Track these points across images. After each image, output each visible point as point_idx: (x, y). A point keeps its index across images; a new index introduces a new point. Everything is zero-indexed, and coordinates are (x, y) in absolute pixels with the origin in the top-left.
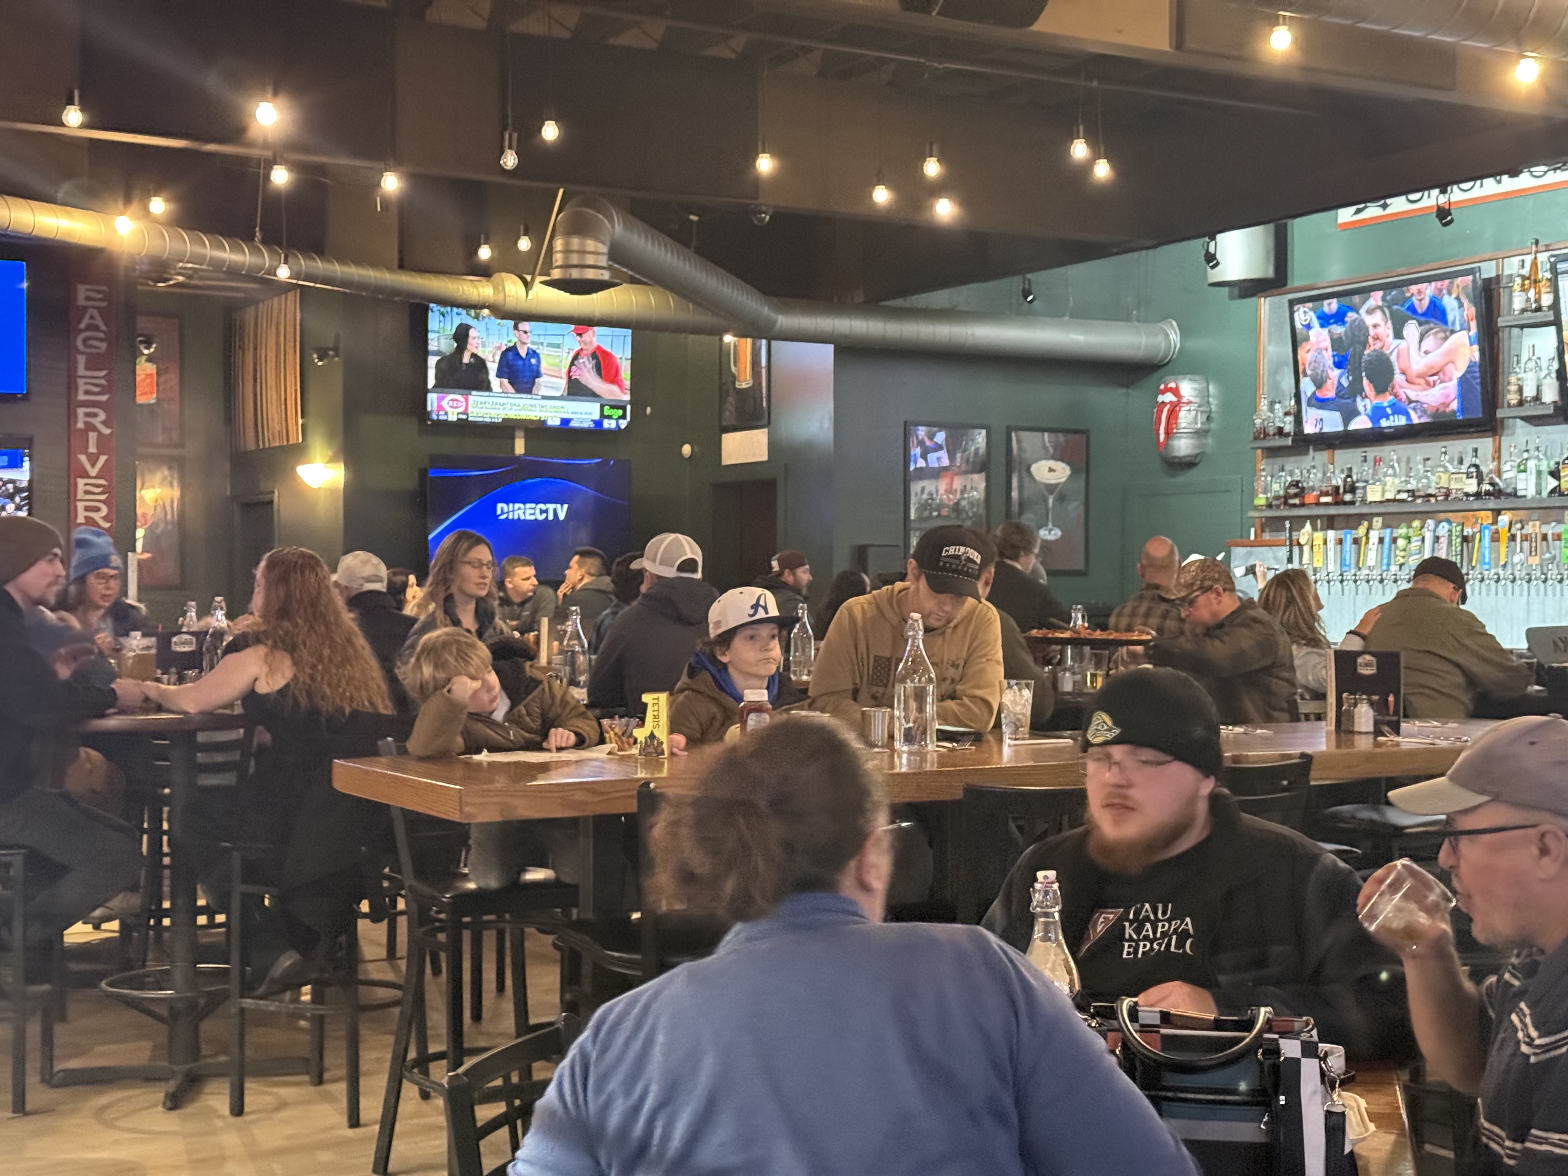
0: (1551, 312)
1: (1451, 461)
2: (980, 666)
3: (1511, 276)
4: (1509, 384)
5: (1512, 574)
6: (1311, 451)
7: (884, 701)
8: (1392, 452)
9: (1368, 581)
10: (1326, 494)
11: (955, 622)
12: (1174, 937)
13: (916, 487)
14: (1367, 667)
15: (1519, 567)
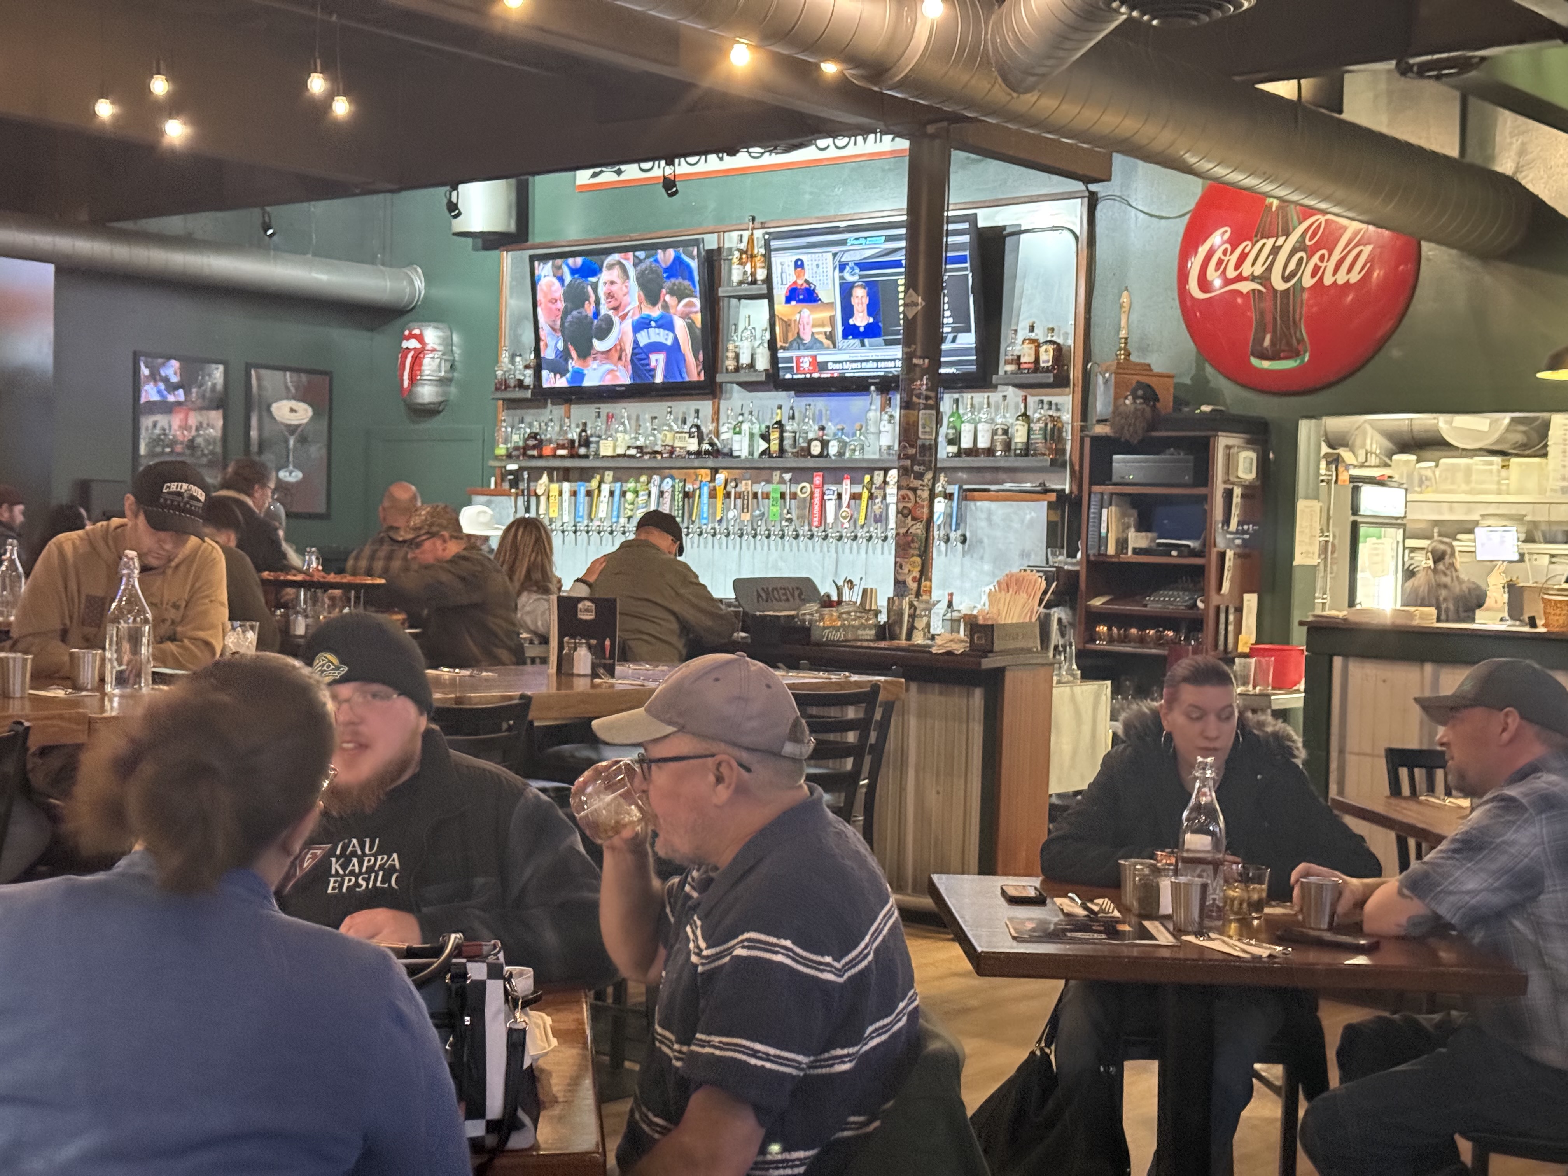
0: (765, 286)
1: (675, 420)
2: (204, 608)
3: (730, 249)
4: (727, 350)
5: (727, 529)
6: (549, 405)
7: (95, 642)
8: (625, 410)
9: (599, 533)
10: (563, 447)
11: (177, 560)
12: (381, 873)
13: (147, 422)
14: (586, 613)
15: (732, 522)
